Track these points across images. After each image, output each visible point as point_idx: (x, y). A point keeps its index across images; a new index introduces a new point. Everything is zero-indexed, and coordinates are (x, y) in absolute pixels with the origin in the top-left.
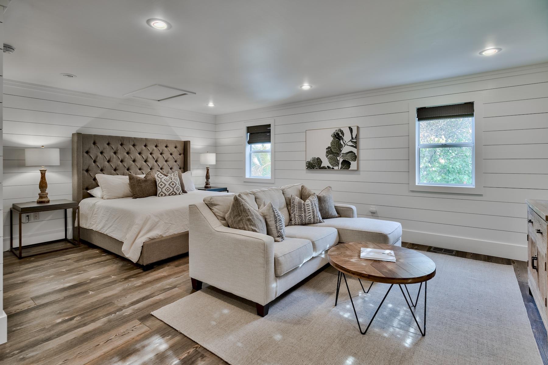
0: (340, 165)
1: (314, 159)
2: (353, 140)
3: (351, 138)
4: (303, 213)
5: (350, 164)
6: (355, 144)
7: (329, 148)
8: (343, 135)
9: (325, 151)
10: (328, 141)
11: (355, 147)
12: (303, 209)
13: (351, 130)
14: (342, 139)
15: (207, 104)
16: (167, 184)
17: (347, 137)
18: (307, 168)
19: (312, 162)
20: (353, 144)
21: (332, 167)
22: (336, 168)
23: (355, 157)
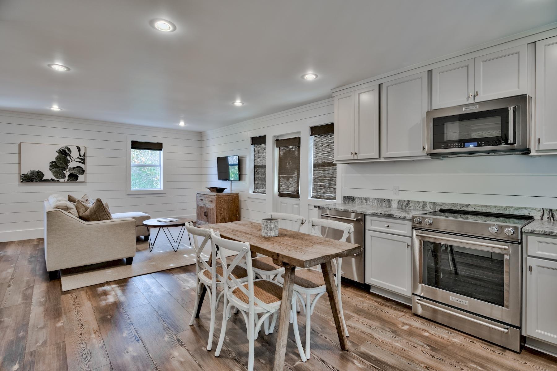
0: (67, 178)
1: (32, 173)
2: (81, 157)
3: (78, 156)
5: (78, 177)
6: (83, 161)
7: (53, 162)
8: (71, 152)
9: (49, 165)
10: (53, 156)
11: (84, 163)
13: (79, 149)
14: (70, 156)
17: (75, 154)
18: (21, 180)
19: (29, 175)
20: (80, 161)
21: (56, 179)
22: (61, 180)
23: (83, 172)
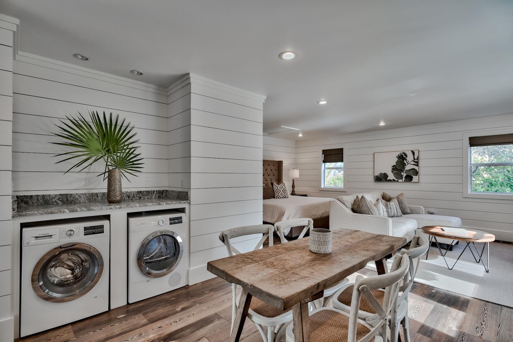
0: (404, 179)
1: (381, 174)
2: (415, 160)
3: (413, 159)
4: (389, 209)
5: (412, 178)
6: (417, 164)
7: (394, 166)
8: (407, 156)
9: (391, 168)
10: (394, 161)
11: (417, 165)
12: (389, 207)
13: (413, 153)
14: (406, 160)
15: (298, 135)
16: (281, 190)
17: (410, 158)
18: (375, 180)
19: (379, 176)
20: (415, 163)
21: (396, 180)
22: (400, 181)
23: (416, 173)
